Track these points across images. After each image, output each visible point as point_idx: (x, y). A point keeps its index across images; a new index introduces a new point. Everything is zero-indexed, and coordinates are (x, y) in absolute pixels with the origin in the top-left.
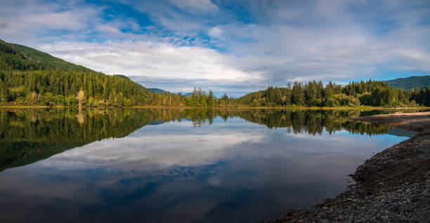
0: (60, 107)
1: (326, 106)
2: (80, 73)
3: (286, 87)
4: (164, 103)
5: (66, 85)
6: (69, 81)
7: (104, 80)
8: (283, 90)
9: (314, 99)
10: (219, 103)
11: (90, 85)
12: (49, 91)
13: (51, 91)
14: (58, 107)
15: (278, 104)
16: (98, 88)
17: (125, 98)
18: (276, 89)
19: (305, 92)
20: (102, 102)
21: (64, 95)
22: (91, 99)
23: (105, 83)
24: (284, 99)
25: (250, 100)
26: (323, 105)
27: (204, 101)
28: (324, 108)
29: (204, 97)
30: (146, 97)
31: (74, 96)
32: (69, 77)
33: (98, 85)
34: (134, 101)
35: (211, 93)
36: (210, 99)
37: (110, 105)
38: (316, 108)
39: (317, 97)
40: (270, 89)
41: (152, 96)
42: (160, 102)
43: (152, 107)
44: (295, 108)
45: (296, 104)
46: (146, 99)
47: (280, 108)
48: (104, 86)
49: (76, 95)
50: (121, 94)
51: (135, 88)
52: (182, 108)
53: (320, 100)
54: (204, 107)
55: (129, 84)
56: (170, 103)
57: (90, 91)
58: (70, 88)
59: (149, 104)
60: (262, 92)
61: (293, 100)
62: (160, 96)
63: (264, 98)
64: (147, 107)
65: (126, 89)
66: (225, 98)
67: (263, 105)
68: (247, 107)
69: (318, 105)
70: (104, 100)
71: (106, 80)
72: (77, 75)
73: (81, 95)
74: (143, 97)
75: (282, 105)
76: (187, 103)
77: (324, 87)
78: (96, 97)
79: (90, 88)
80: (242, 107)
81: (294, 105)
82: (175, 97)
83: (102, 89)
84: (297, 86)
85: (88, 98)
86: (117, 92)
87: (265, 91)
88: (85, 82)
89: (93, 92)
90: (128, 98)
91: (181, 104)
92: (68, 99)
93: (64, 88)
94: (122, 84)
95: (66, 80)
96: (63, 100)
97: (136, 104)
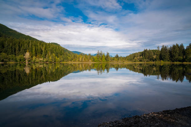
0: (12, 63)
1: (186, 61)
2: (27, 41)
3: (156, 49)
4: (80, 60)
5: (17, 48)
6: (19, 46)
7: (43, 46)
8: (154, 51)
9: (177, 56)
10: (113, 60)
11: (34, 49)
12: (4, 52)
13: (6, 52)
14: (10, 63)
15: (150, 60)
16: (39, 51)
17: (56, 57)
18: (150, 51)
19: (170, 52)
20: (42, 59)
21: (15, 55)
22: (34, 58)
23: (44, 47)
24: (155, 57)
25: (132, 58)
26: (183, 60)
27: (104, 59)
28: (185, 63)
29: (103, 56)
30: (69, 57)
31: (22, 55)
32: (20, 43)
33: (39, 49)
34: (62, 59)
35: (108, 54)
36: (107, 57)
37: (47, 61)
38: (178, 63)
39: (179, 55)
40: (145, 51)
41: (73, 56)
42: (78, 60)
43: (73, 63)
44: (162, 63)
45: (163, 60)
46: (69, 58)
47: (152, 63)
48: (43, 50)
49: (24, 55)
50: (54, 54)
51: (63, 51)
52: (91, 63)
53: (181, 58)
54: (104, 62)
55: (59, 48)
56: (83, 60)
57: (34, 53)
58: (19, 50)
59: (71, 61)
60: (140, 53)
61: (161, 58)
62: (78, 56)
63: (141, 57)
64: (70, 62)
65: (57, 51)
66: (117, 56)
67: (141, 61)
68: (130, 63)
69: (179, 61)
70: (43, 58)
71: (44, 46)
72: (25, 42)
73: (27, 55)
74: (68, 57)
75: (153, 61)
76: (94, 60)
77: (185, 48)
78: (38, 56)
79: (34, 51)
80: (127, 63)
81: (162, 61)
82: (87, 56)
83: (42, 51)
84: (164, 49)
85: (32, 57)
86: (52, 53)
87: (142, 52)
88: (30, 47)
89: (36, 53)
90: (58, 57)
91: (90, 61)
92: (18, 58)
93: (15, 50)
94: (55, 48)
95: (17, 45)
96: (14, 58)
97: (63, 61)
